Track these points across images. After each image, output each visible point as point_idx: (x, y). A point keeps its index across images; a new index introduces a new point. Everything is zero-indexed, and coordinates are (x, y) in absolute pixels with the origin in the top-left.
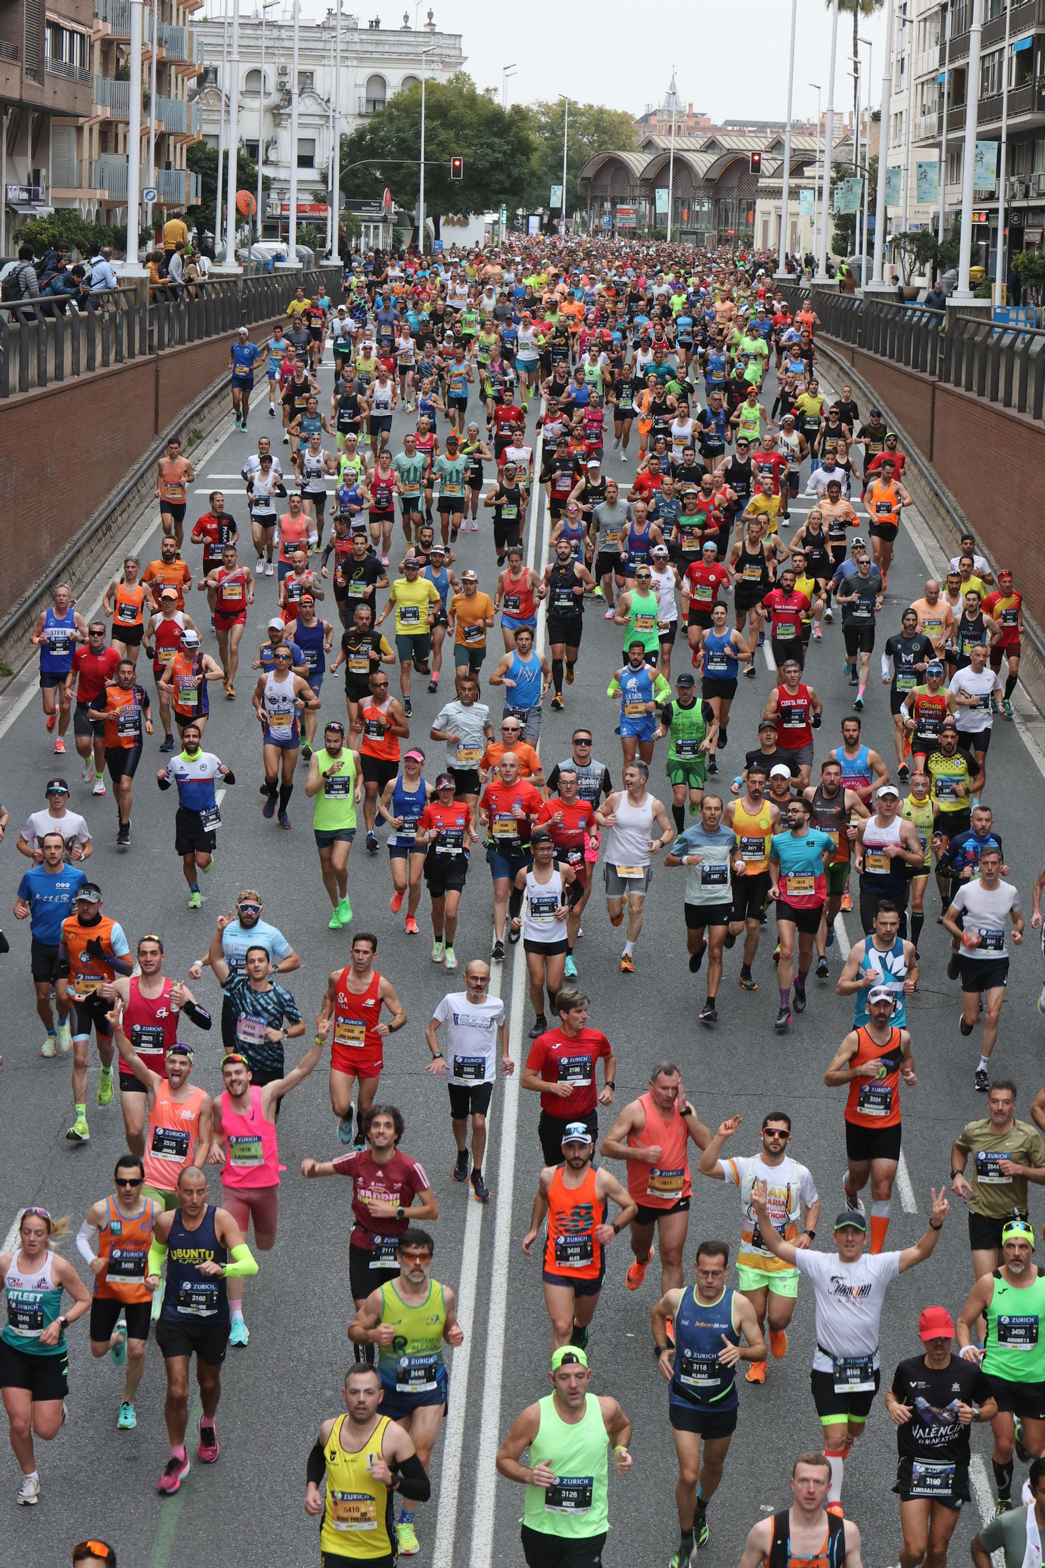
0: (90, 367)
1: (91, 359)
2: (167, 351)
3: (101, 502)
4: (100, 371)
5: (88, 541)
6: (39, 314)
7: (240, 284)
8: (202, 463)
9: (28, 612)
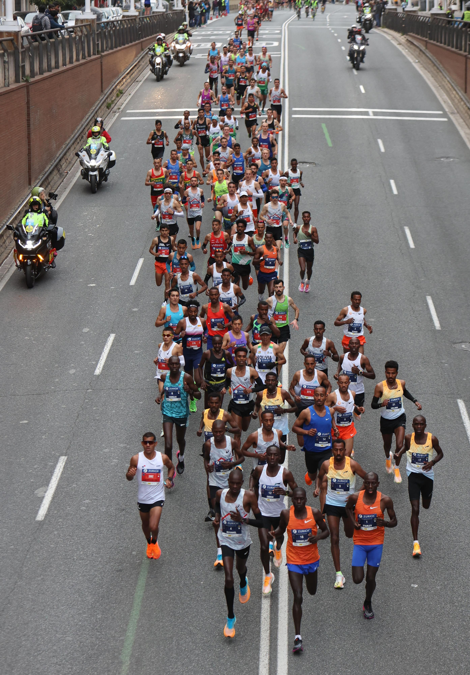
0: (71, 62)
1: (71, 58)
2: (106, 53)
3: (78, 125)
4: (75, 64)
5: (73, 144)
6: (47, 38)
7: (138, 20)
8: (124, 105)
9: (47, 178)
